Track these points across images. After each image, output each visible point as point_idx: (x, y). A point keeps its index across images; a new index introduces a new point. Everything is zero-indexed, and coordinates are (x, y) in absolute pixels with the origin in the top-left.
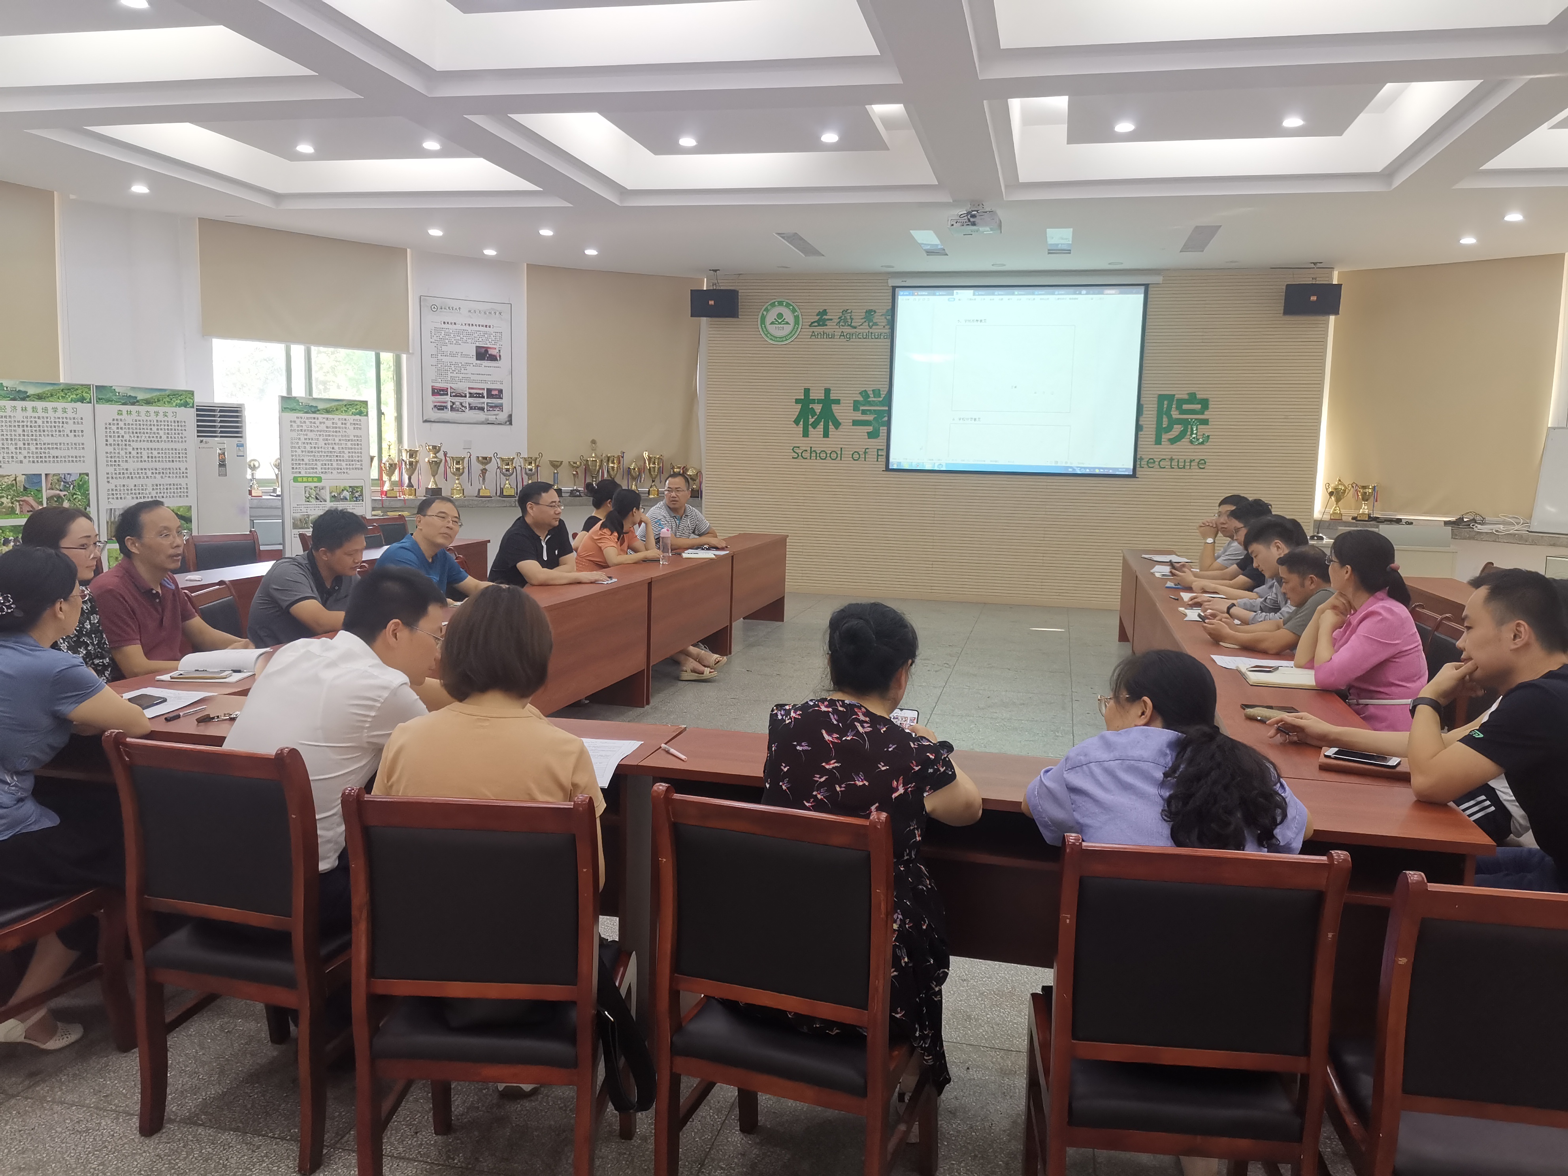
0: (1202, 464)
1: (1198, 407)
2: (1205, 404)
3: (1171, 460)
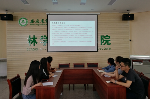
1: (108, 38)
3: (104, 48)
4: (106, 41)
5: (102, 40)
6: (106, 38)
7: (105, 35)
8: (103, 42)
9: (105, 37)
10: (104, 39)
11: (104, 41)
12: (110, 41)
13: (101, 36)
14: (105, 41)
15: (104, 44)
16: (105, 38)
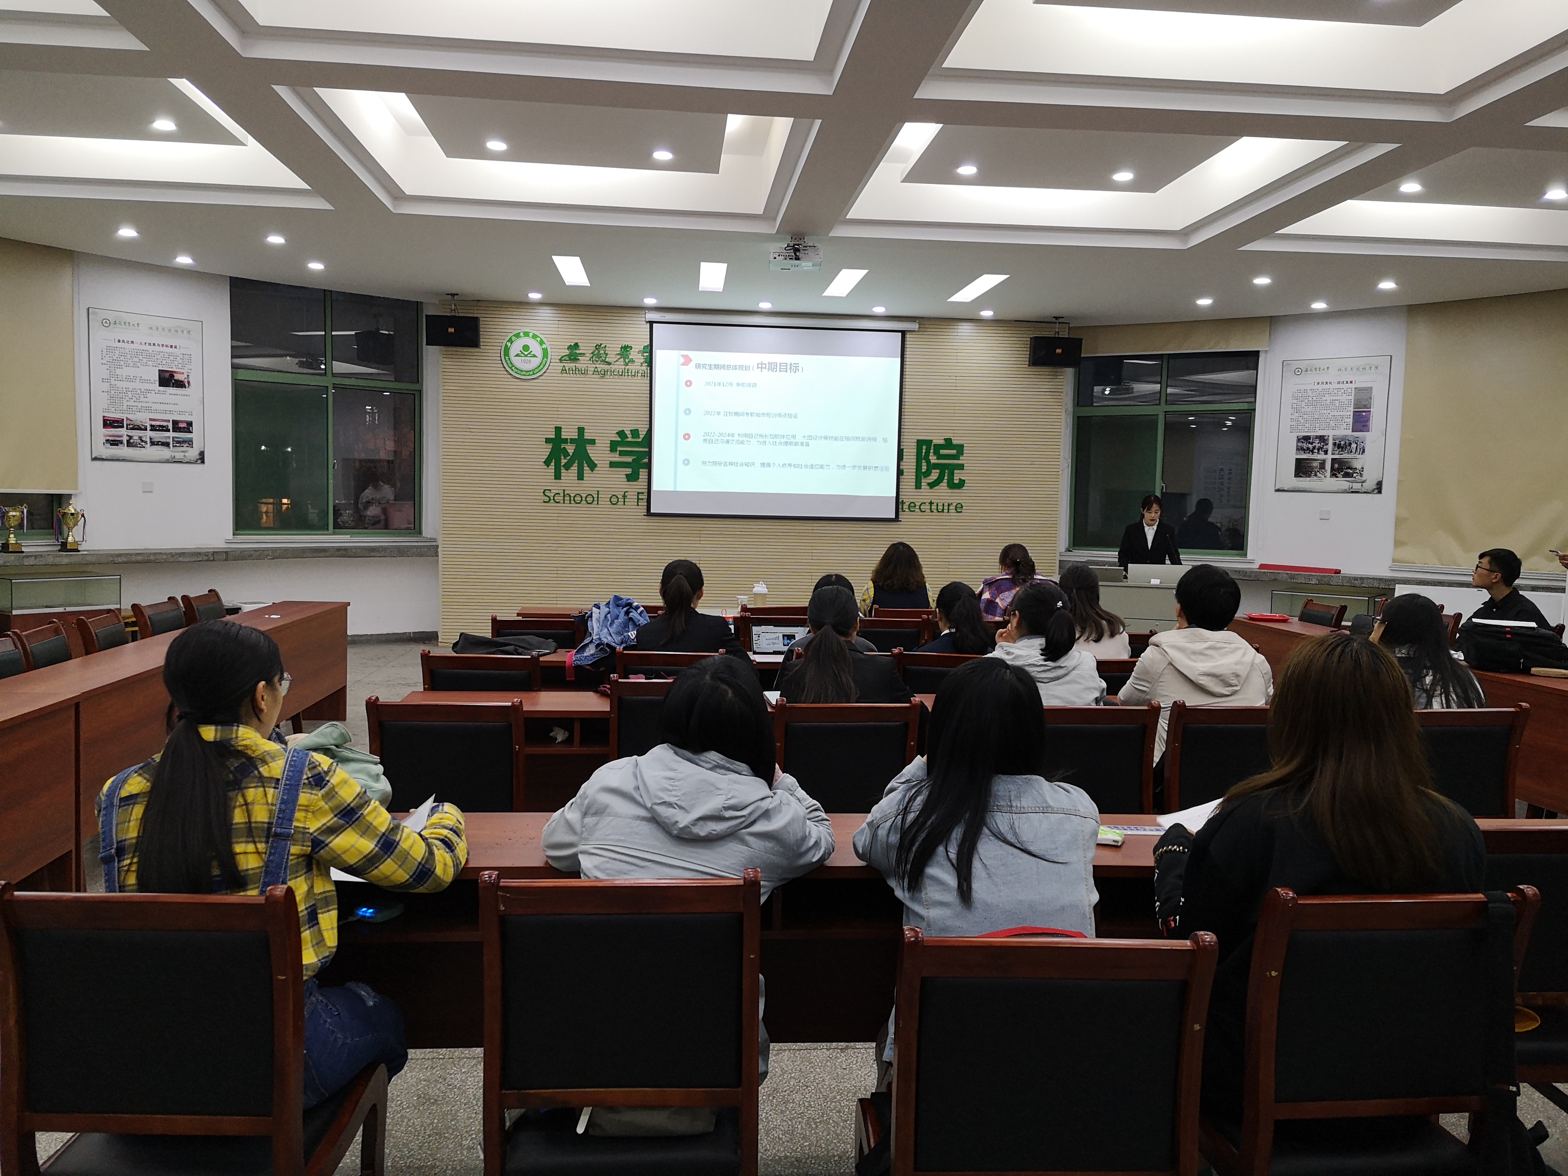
0: (959, 508)
1: (954, 452)
2: (960, 448)
3: (931, 503)
4: (942, 468)
5: (924, 464)
6: (942, 452)
7: (938, 440)
8: (927, 474)
9: (938, 447)
10: (933, 459)
11: (931, 467)
12: (961, 467)
13: (920, 443)
14: (936, 466)
15: (932, 485)
16: (936, 453)
